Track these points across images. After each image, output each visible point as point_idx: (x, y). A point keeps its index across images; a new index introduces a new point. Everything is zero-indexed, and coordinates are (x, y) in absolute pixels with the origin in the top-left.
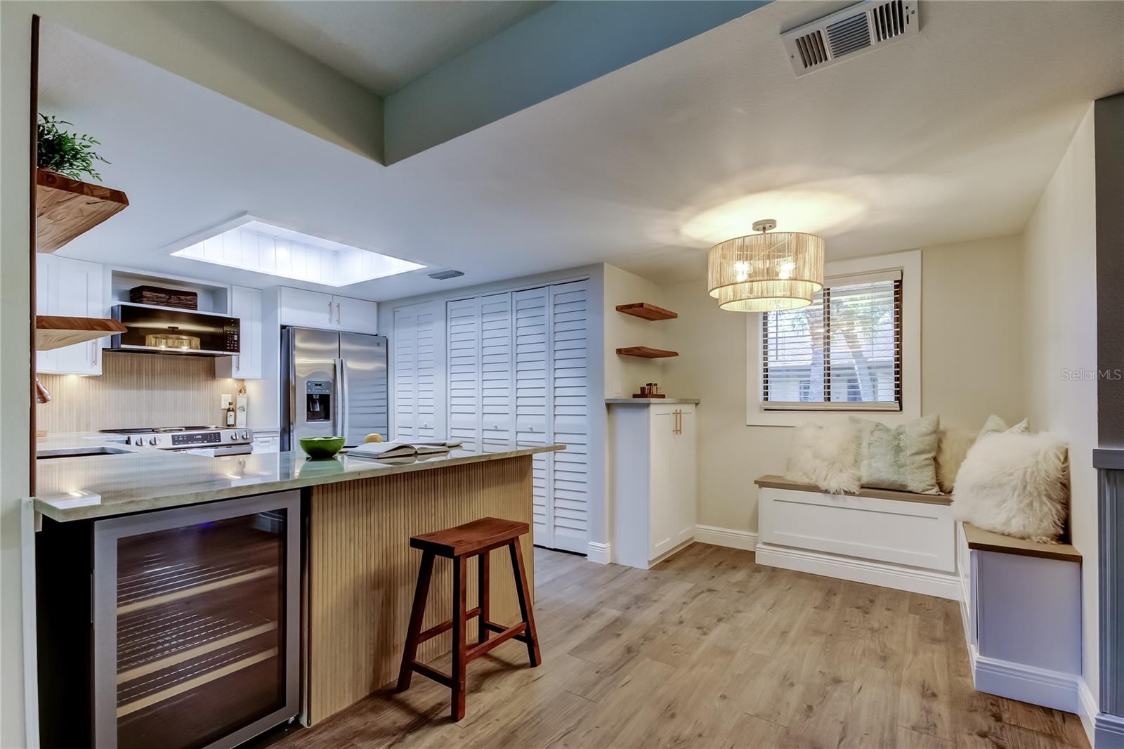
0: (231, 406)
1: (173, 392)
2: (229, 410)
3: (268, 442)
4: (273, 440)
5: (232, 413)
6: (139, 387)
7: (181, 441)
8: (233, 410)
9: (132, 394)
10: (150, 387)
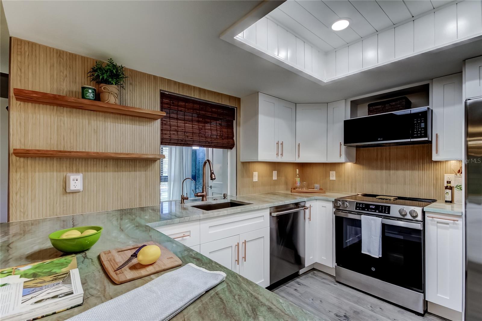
0: (449, 185)
1: (403, 172)
2: (447, 188)
3: (447, 224)
4: (454, 224)
5: (449, 191)
6: (381, 169)
7: (361, 207)
8: (451, 188)
9: (378, 173)
10: (388, 168)
